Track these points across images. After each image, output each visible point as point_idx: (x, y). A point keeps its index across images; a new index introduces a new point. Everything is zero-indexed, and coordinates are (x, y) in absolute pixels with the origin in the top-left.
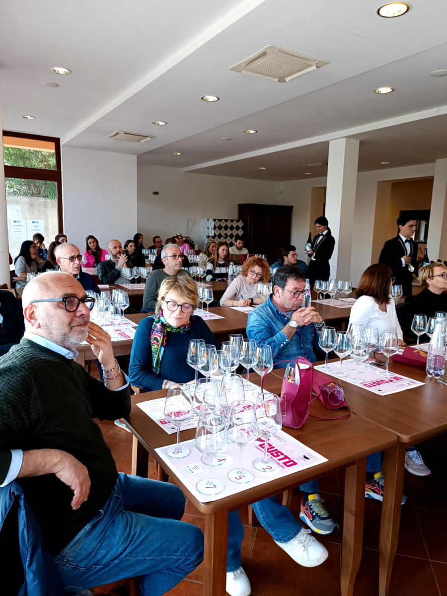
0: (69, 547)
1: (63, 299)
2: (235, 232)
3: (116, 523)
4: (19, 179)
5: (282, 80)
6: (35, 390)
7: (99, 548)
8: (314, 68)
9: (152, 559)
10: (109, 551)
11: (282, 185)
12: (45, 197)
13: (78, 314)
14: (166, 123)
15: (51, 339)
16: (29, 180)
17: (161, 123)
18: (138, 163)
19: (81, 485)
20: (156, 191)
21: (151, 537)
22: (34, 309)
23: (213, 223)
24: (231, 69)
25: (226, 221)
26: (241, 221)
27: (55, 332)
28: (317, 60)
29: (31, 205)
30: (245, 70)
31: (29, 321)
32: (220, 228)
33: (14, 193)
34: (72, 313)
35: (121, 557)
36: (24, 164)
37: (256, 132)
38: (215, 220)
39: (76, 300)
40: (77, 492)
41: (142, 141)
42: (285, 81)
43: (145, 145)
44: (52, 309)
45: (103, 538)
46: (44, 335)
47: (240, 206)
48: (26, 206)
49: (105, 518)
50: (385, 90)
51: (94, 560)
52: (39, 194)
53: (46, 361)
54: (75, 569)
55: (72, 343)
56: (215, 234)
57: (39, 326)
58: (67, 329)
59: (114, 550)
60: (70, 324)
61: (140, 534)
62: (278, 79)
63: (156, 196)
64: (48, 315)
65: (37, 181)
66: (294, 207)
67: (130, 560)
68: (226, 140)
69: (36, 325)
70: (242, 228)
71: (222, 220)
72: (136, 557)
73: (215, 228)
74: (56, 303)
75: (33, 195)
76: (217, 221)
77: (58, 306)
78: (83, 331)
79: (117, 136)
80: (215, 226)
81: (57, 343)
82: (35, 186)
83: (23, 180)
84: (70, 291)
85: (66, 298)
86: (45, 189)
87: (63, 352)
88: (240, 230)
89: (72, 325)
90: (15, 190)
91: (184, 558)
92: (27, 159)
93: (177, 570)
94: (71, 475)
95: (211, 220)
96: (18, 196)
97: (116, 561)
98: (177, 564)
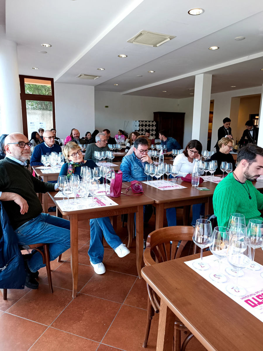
0: (20, 227)
1: (19, 143)
2: (151, 128)
3: (39, 223)
4: (36, 101)
5: (155, 46)
6: (6, 173)
7: (31, 230)
8: (169, 39)
9: (52, 237)
10: (35, 231)
11: (179, 101)
12: (50, 110)
13: (25, 149)
14: (104, 69)
15: (15, 158)
16: (42, 101)
17: (101, 69)
18: (95, 90)
19: (23, 205)
20: (107, 105)
21: (52, 230)
22: (8, 147)
23: (138, 123)
24: (127, 42)
25: (146, 121)
26: (154, 122)
27: (16, 155)
28: (169, 36)
29: (43, 115)
30: (135, 42)
31: (7, 151)
32: (142, 125)
33: (34, 109)
34: (23, 148)
35: (40, 234)
36: (38, 93)
37: (154, 72)
38: (139, 121)
39: (24, 144)
40: (22, 207)
41: (95, 79)
42: (157, 46)
43: (97, 81)
44: (15, 147)
45: (33, 227)
46: (13, 156)
47: (154, 113)
48: (40, 116)
49: (35, 222)
50: (214, 48)
51: (29, 234)
52: (47, 109)
53: (11, 164)
54: (22, 235)
55: (23, 159)
56: (139, 129)
57: (11, 153)
58: (20, 154)
59: (37, 231)
60: (22, 152)
61: (47, 228)
62: (153, 46)
63: (107, 108)
64: (13, 149)
65: (45, 102)
66: (186, 114)
67: (43, 236)
68: (140, 76)
69: (9, 153)
70: (155, 126)
71: (143, 121)
72: (45, 235)
73: (139, 125)
74: (16, 144)
75: (44, 109)
76: (141, 121)
77: (17, 146)
78: (27, 155)
79: (81, 77)
80: (139, 124)
81: (17, 159)
82: (45, 105)
83: (38, 101)
84: (21, 140)
85: (20, 143)
86: (50, 106)
87: (19, 162)
88: (154, 126)
89: (23, 153)
90: (34, 107)
91: (65, 240)
92: (40, 90)
93: (63, 245)
94: (19, 201)
95: (137, 121)
96: (36, 110)
97: (38, 235)
98: (62, 241)
